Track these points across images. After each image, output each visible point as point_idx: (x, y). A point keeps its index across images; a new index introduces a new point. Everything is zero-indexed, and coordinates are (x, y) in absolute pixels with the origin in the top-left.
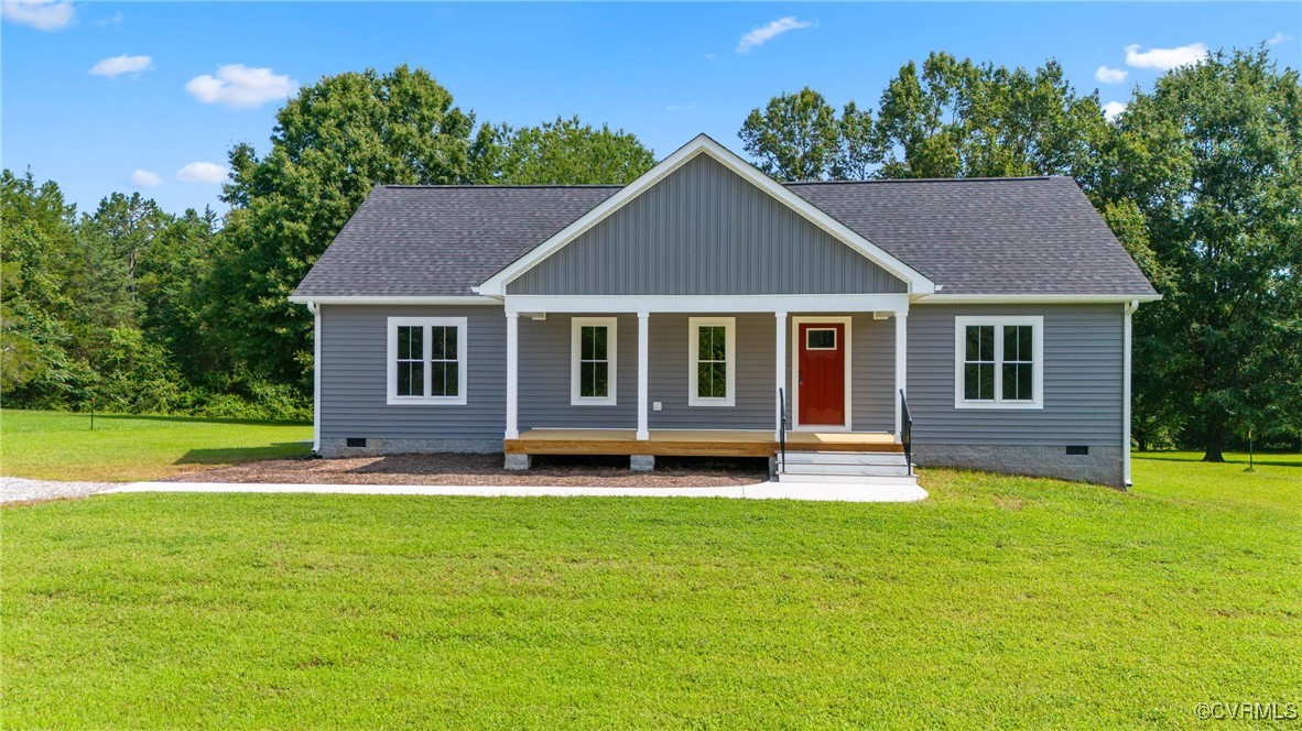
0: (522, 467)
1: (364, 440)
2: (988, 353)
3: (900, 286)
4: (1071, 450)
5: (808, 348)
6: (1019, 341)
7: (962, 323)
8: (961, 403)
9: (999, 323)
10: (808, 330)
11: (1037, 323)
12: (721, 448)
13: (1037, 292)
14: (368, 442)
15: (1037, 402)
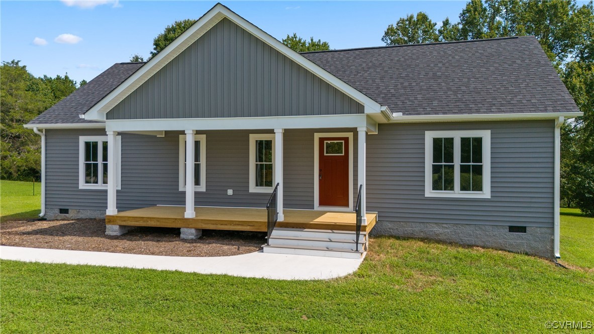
0: (115, 234)
1: (68, 210)
2: (450, 157)
3: (359, 109)
4: (512, 229)
5: (325, 154)
6: (472, 149)
7: (430, 136)
8: (429, 192)
9: (457, 136)
10: (325, 142)
11: (486, 136)
12: (238, 225)
13: (484, 112)
14: (70, 211)
15: (486, 193)
